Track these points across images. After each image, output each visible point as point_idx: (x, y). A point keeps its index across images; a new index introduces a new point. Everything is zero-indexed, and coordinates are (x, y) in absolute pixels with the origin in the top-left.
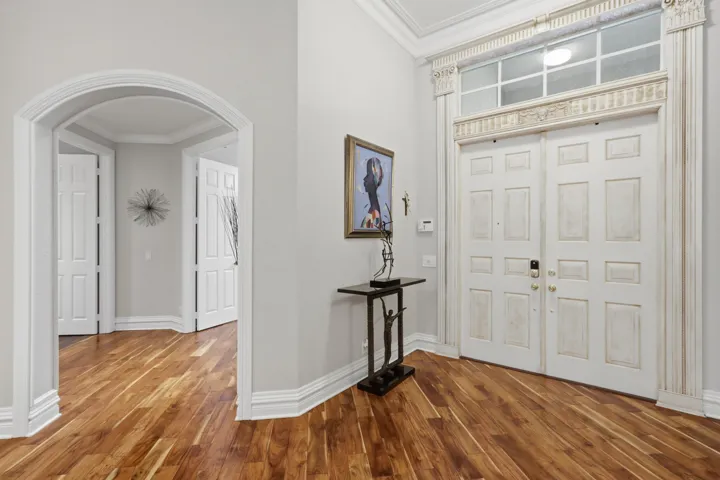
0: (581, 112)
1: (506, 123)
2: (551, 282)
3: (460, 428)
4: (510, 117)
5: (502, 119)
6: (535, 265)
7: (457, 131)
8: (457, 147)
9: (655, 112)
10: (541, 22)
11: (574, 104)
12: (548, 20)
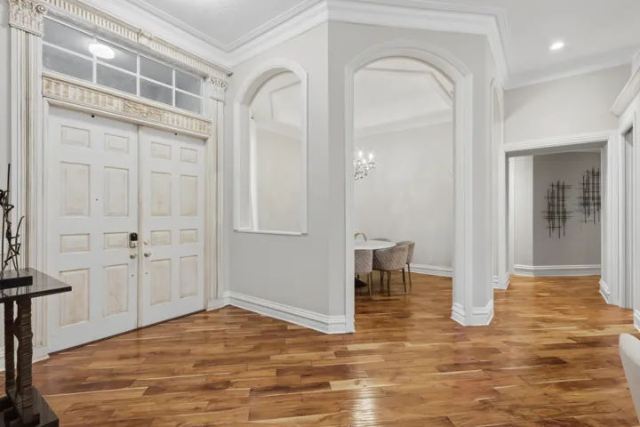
0: (170, 123)
1: (111, 104)
2: (145, 249)
3: (171, 380)
4: (115, 101)
5: (107, 98)
6: (134, 237)
7: (48, 87)
8: (46, 104)
9: (205, 140)
10: (146, 37)
11: (166, 114)
12: (150, 39)
